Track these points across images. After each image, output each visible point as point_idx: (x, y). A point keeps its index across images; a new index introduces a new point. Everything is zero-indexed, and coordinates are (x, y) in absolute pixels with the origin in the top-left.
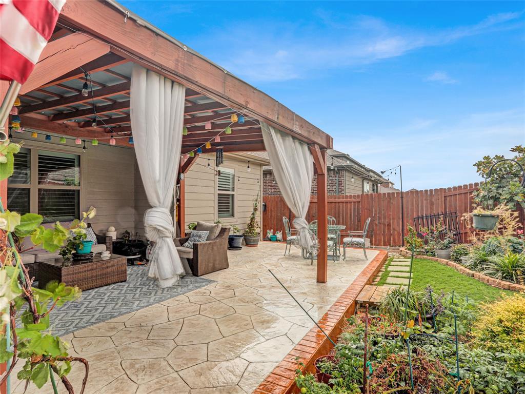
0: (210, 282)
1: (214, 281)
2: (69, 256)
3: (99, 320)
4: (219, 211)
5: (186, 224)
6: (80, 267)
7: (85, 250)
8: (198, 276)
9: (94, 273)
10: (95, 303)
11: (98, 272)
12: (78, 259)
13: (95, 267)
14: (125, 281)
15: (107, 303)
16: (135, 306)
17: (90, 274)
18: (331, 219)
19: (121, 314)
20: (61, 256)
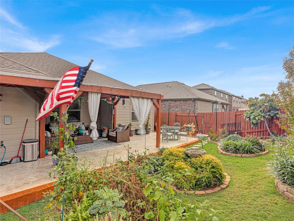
0: (120, 145)
1: (121, 145)
2: (76, 133)
3: (83, 151)
4: (132, 119)
5: (117, 124)
6: (79, 137)
7: (81, 132)
8: (117, 143)
9: (83, 139)
10: (83, 147)
11: (85, 139)
12: (79, 134)
13: (83, 137)
14: (93, 143)
15: (86, 148)
16: (93, 149)
17: (82, 139)
18: (178, 124)
19: (89, 150)
20: (74, 133)
